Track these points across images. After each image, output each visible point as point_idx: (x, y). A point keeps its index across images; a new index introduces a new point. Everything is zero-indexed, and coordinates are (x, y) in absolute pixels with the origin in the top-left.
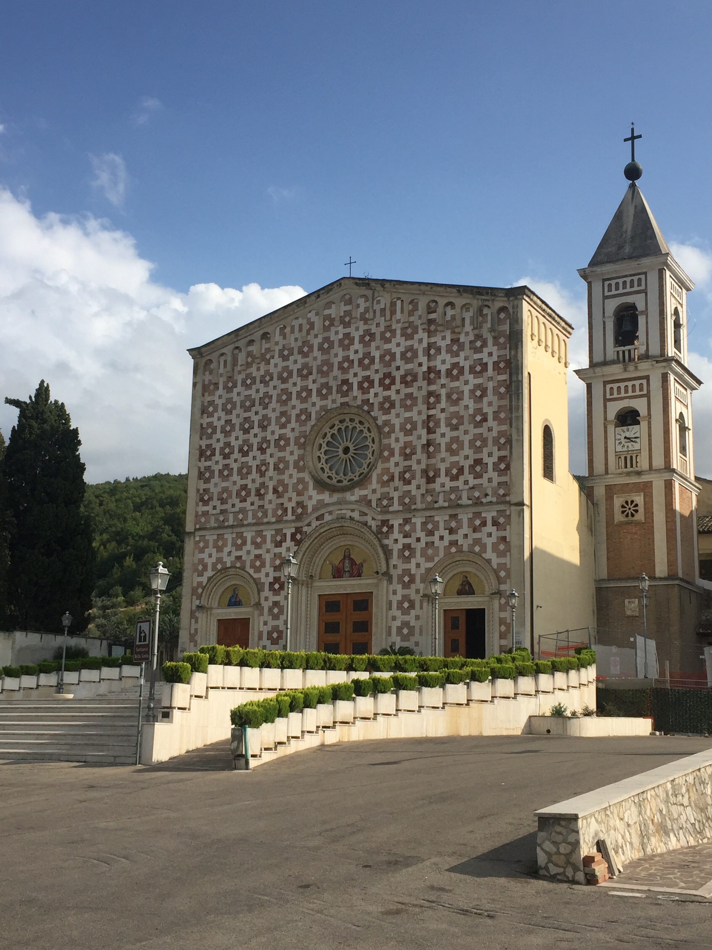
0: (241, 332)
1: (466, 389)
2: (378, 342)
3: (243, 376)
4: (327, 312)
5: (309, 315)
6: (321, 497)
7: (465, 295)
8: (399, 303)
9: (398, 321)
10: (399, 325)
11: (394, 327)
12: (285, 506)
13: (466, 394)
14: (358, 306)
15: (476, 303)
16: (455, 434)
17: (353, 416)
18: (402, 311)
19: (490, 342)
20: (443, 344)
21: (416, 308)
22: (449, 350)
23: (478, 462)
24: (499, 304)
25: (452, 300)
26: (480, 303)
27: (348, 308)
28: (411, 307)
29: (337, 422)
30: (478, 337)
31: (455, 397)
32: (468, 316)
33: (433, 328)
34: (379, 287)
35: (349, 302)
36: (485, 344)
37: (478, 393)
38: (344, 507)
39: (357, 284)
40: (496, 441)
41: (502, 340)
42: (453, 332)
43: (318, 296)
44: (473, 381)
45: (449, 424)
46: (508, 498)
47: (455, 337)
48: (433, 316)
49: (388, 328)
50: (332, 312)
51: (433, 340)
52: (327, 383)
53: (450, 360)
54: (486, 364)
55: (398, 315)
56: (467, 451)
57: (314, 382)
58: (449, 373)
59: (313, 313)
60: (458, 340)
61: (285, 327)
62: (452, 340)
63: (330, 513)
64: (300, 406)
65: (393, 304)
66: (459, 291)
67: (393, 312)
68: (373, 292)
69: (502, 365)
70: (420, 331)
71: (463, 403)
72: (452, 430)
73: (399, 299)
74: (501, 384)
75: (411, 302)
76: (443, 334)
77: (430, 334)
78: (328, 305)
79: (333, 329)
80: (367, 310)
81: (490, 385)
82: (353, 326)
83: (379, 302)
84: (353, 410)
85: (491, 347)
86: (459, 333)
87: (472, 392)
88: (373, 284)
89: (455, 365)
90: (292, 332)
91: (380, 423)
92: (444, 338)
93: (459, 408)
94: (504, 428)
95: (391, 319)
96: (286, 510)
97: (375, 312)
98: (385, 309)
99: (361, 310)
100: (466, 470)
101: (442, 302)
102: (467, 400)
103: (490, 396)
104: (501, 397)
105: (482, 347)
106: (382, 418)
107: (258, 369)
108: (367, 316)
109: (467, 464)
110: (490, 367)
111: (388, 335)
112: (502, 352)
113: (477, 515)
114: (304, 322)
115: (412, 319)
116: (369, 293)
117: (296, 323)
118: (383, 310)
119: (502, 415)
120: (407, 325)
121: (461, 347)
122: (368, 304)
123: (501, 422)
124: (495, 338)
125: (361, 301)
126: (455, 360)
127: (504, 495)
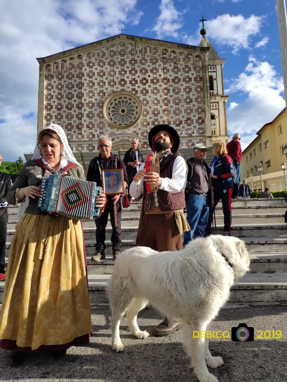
0: (66, 53)
1: (182, 88)
2: (138, 64)
3: (67, 73)
4: (112, 49)
5: (103, 49)
6: (112, 131)
7: (181, 48)
8: (148, 49)
9: (148, 56)
10: (149, 58)
11: (146, 58)
12: (93, 134)
13: (182, 90)
14: (128, 48)
15: (186, 52)
16: (177, 106)
17: (126, 96)
18: (150, 52)
19: (192, 69)
20: (170, 68)
21: (157, 51)
22: (173, 71)
23: (189, 119)
24: (196, 54)
25: (175, 50)
26: (188, 53)
27: (123, 48)
28: (154, 51)
29: (118, 98)
30: (187, 66)
31: (177, 91)
32: (181, 57)
33: (165, 61)
34: (139, 40)
35: (124, 45)
36: (190, 70)
37: (188, 90)
38: (124, 135)
39: (127, 38)
40: (197, 110)
41: (198, 69)
42: (175, 63)
43: (108, 41)
44: (185, 85)
45: (174, 102)
46: (204, 134)
47: (176, 65)
48: (165, 56)
49: (144, 58)
50: (115, 49)
51: (165, 66)
52: (113, 80)
53: (174, 75)
54: (191, 78)
55: (148, 53)
56: (183, 114)
57: (106, 79)
58: (173, 80)
59: (105, 48)
60: (177, 67)
61: (90, 53)
62: (174, 67)
63: (118, 138)
64: (99, 89)
65: (146, 49)
66: (178, 46)
67: (146, 52)
68: (136, 43)
69: (198, 79)
70: (159, 61)
71: (180, 94)
72: (176, 105)
73: (148, 47)
74: (198, 87)
75: (154, 49)
76: (170, 64)
77: (164, 63)
78: (113, 46)
79: (115, 57)
80: (132, 50)
81: (193, 87)
82: (126, 56)
83: (138, 47)
84: (127, 93)
85: (192, 71)
86: (178, 64)
87: (185, 89)
88: (136, 39)
89: (176, 77)
90: (94, 56)
91: (141, 99)
92: (170, 66)
93: (179, 96)
94: (200, 105)
95: (145, 55)
96: (94, 136)
97: (136, 51)
98: (141, 50)
99: (130, 49)
100: (183, 122)
101: (170, 50)
102: (182, 92)
103: (193, 92)
104: (198, 92)
105: (188, 71)
106: (142, 97)
107: (75, 71)
108: (133, 52)
109: (183, 120)
110: (193, 79)
111: (143, 61)
112: (198, 74)
113: (190, 141)
114: (100, 52)
115: (155, 56)
116: (133, 43)
117: (96, 52)
118: (140, 51)
119: (199, 100)
120: (153, 58)
121: (179, 70)
122: (133, 47)
123: (199, 103)
124: (194, 68)
125: (130, 46)
126: (176, 75)
127: (202, 133)
